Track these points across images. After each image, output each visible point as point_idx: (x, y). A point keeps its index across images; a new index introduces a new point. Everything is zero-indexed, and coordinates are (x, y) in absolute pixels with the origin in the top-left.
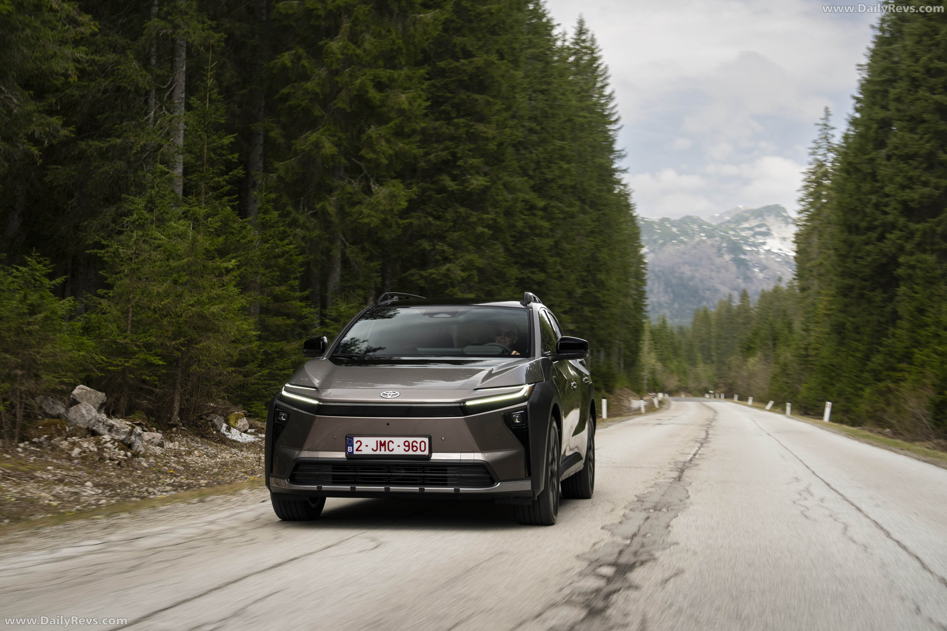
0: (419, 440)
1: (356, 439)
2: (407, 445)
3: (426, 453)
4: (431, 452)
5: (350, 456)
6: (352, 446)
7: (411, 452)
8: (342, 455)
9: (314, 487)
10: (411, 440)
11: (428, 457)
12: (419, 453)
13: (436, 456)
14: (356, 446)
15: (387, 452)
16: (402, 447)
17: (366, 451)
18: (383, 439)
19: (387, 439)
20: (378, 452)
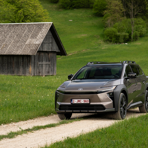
0: (87, 100)
1: (73, 100)
2: (84, 101)
3: (89, 103)
4: (90, 102)
5: (72, 104)
6: (72, 101)
7: (85, 103)
8: (70, 103)
9: (64, 111)
10: (85, 100)
11: (89, 104)
12: (87, 103)
13: (91, 103)
14: (73, 101)
15: (80, 103)
16: (83, 101)
17: (75, 102)
18: (79, 100)
19: (80, 100)
20: (78, 103)
